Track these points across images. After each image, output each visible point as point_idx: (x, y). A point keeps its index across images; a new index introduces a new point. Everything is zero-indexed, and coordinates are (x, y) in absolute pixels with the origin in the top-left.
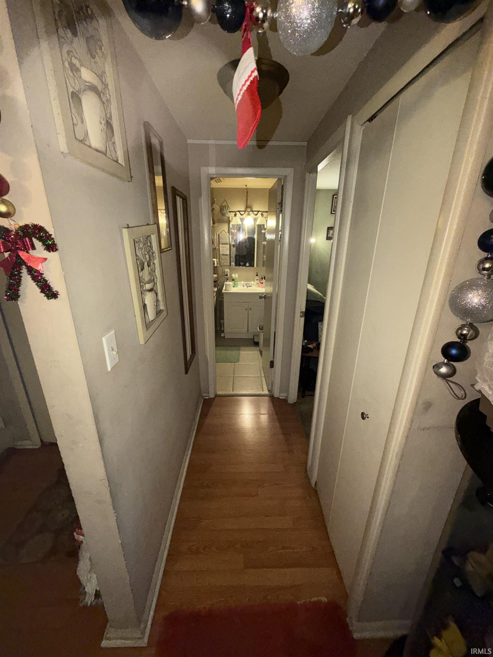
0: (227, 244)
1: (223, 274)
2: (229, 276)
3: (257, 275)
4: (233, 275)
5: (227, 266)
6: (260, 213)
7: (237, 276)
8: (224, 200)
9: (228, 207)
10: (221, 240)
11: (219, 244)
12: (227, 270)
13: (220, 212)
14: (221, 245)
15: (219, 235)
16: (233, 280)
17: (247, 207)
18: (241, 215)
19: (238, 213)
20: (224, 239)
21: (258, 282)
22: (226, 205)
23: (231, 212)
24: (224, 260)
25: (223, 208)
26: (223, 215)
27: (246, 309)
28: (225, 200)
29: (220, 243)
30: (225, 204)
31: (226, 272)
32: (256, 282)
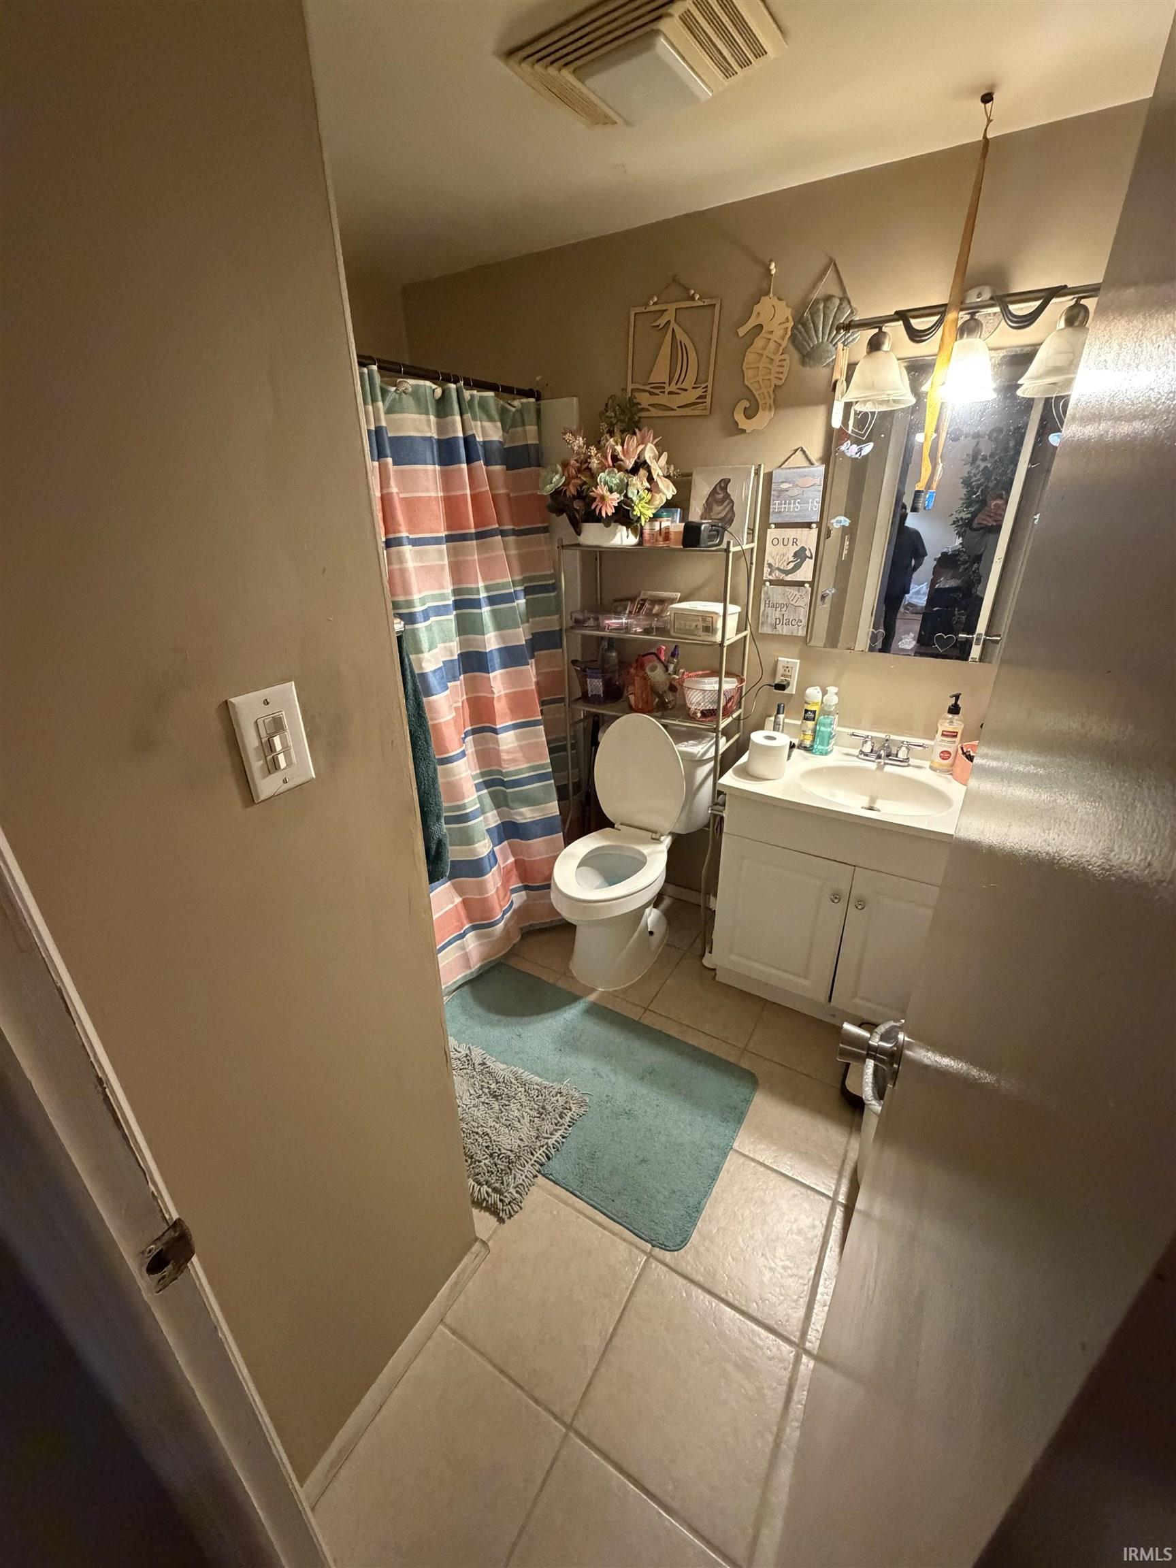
0: (808, 525)
1: (766, 680)
2: (792, 689)
3: (955, 710)
4: (814, 693)
5: (791, 639)
6: (1060, 305)
7: (832, 699)
8: (825, 261)
9: (845, 299)
10: (775, 505)
11: (765, 525)
12: (790, 663)
13: (793, 339)
14: (772, 533)
15: (769, 476)
16: (808, 716)
17: (965, 281)
18: (916, 336)
19: (896, 330)
20: (794, 498)
21: (951, 746)
22: (835, 291)
23: (848, 327)
24: (781, 606)
25: (813, 314)
26: (809, 355)
27: (836, 897)
28: (832, 263)
29: (773, 519)
30: (828, 286)
31: (780, 670)
32: (940, 744)
